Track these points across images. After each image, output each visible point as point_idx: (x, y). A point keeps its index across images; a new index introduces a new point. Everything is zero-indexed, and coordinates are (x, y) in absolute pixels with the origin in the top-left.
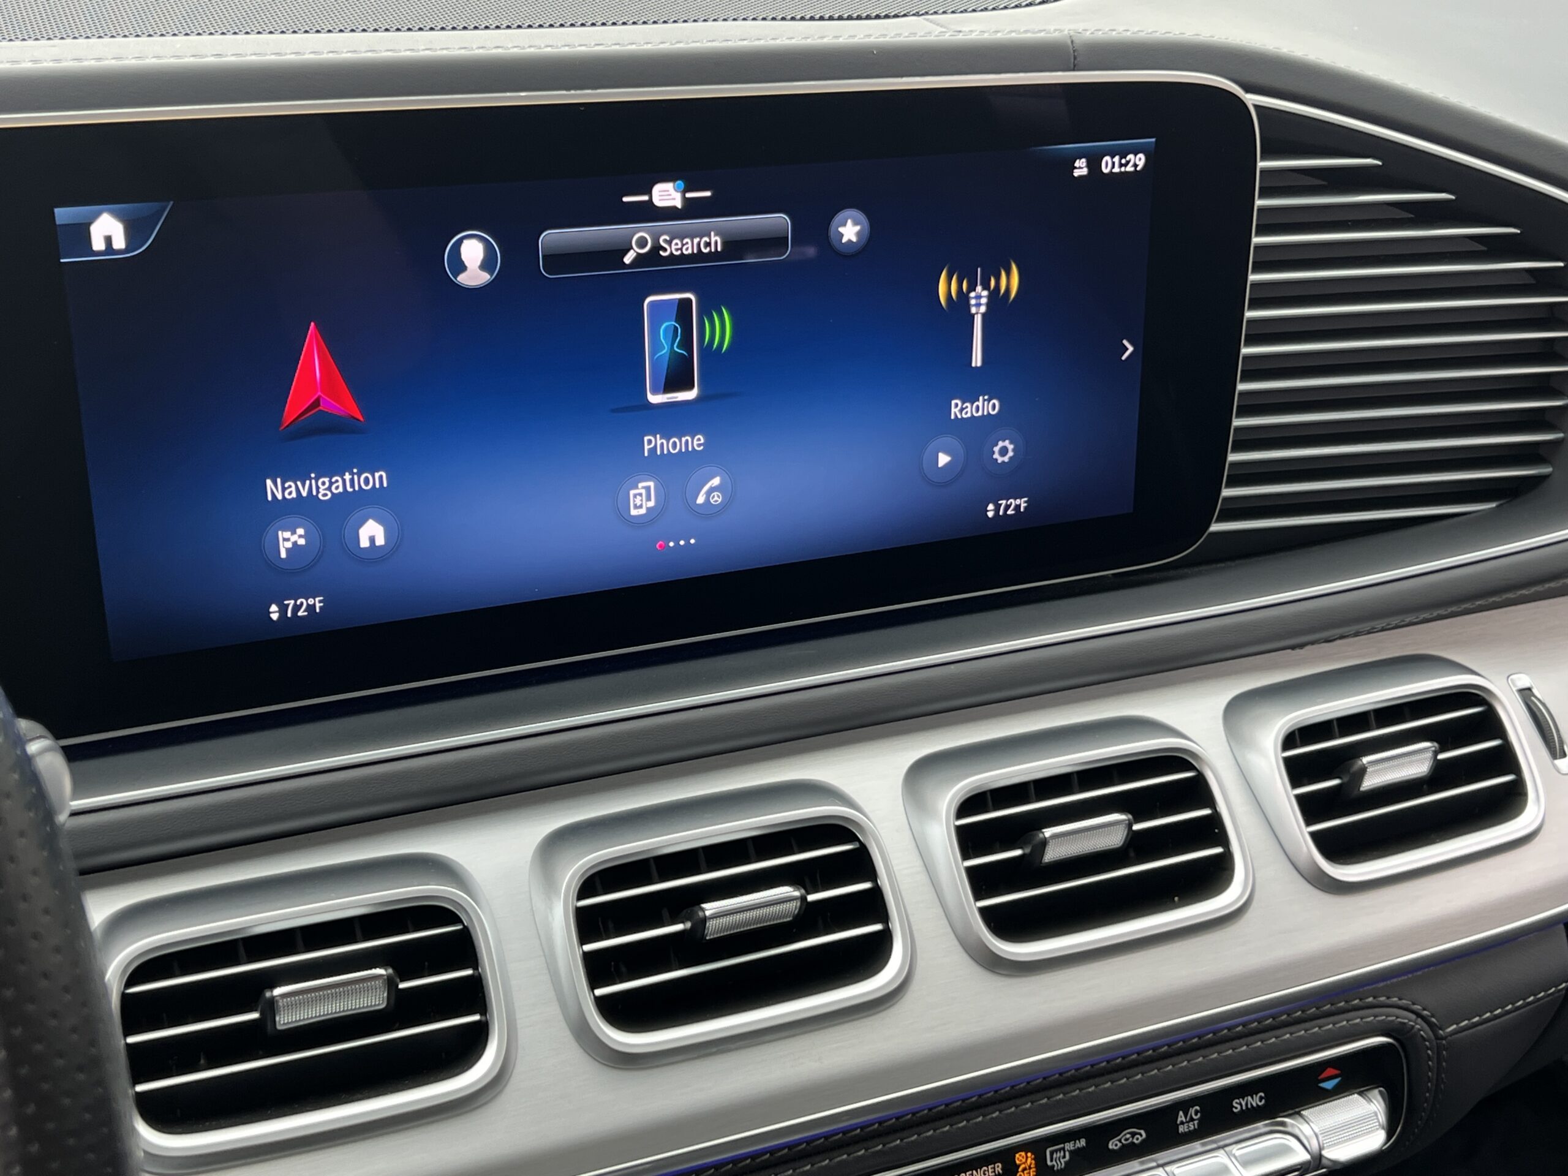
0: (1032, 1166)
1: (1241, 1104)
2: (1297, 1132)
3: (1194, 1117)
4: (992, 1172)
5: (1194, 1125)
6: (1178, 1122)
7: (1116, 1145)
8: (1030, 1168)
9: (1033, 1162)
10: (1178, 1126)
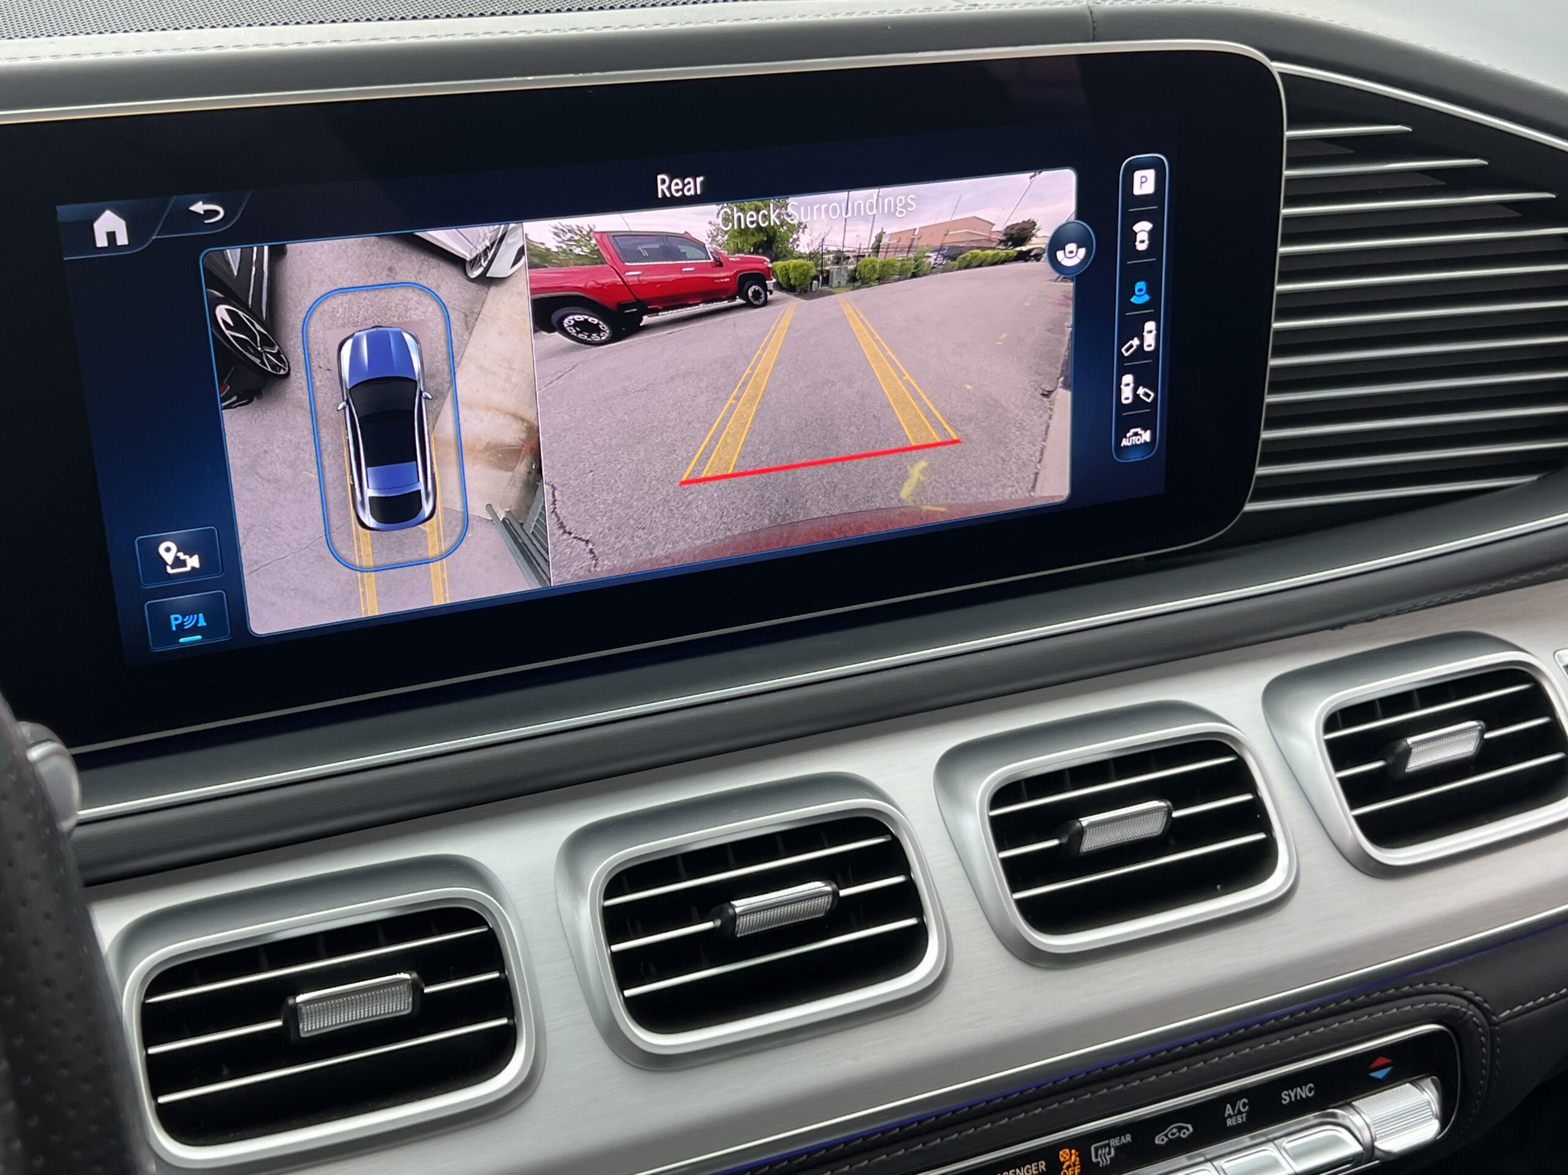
0: (1077, 1163)
1: (1290, 1096)
2: (1348, 1123)
3: (1242, 1110)
4: (1035, 1170)
5: (1242, 1118)
6: (1226, 1115)
7: (1163, 1140)
8: (1075, 1165)
9: (1078, 1159)
10: (1226, 1118)
